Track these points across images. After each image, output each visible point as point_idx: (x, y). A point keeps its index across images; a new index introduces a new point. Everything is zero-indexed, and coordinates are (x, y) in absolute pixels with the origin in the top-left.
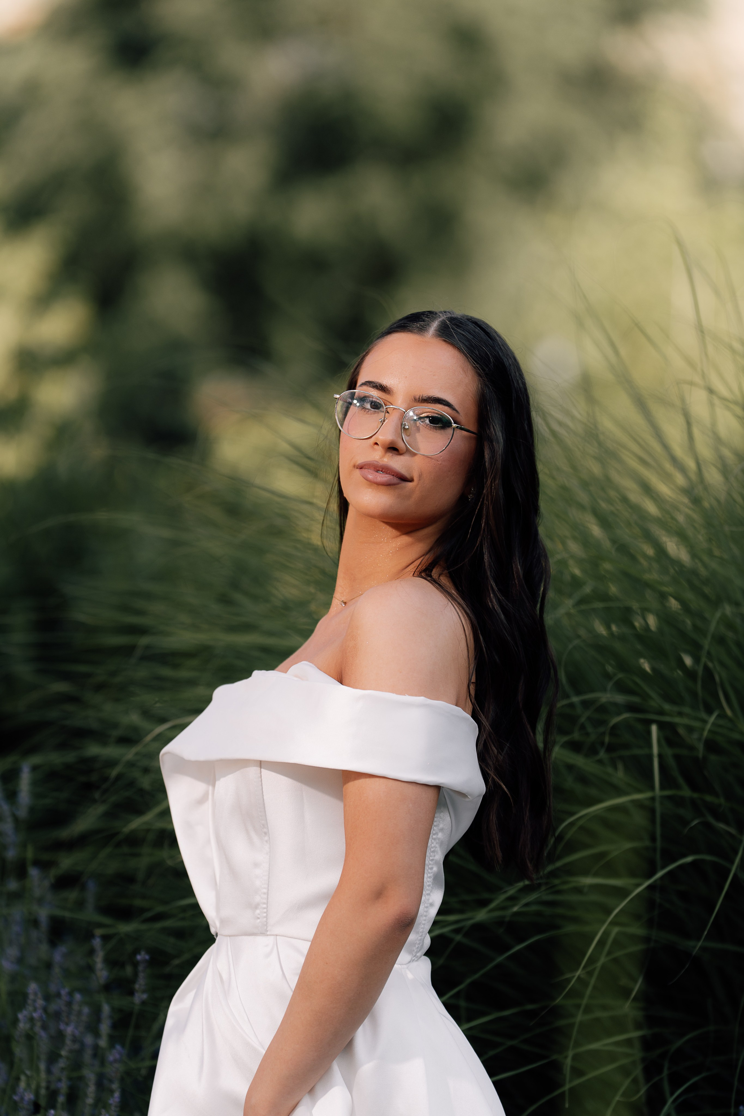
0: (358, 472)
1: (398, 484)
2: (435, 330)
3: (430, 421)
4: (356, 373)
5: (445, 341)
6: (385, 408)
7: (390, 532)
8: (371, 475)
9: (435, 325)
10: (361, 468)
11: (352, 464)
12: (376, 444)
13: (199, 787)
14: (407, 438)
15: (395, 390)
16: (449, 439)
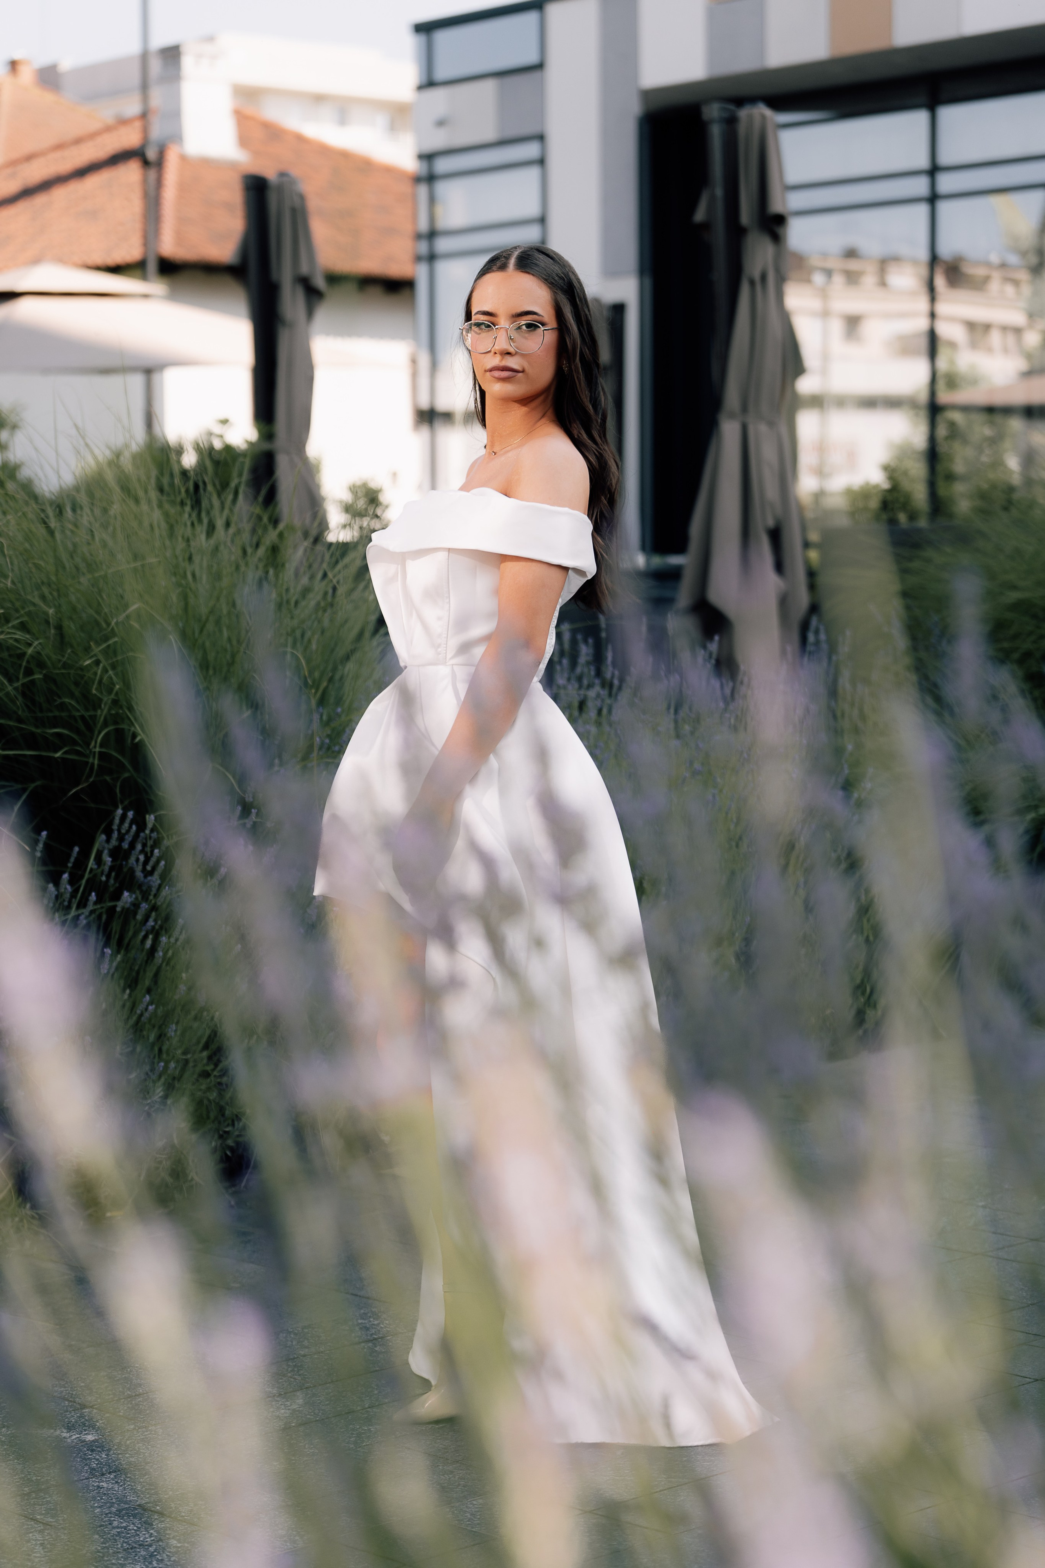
0: (488, 373)
1: (515, 376)
2: (514, 265)
3: (527, 327)
4: (469, 305)
5: (522, 271)
6: (494, 328)
7: (516, 405)
8: (497, 374)
9: (512, 261)
10: (491, 371)
11: (483, 370)
12: (495, 353)
13: (392, 568)
14: (514, 344)
15: (498, 313)
16: (542, 336)
